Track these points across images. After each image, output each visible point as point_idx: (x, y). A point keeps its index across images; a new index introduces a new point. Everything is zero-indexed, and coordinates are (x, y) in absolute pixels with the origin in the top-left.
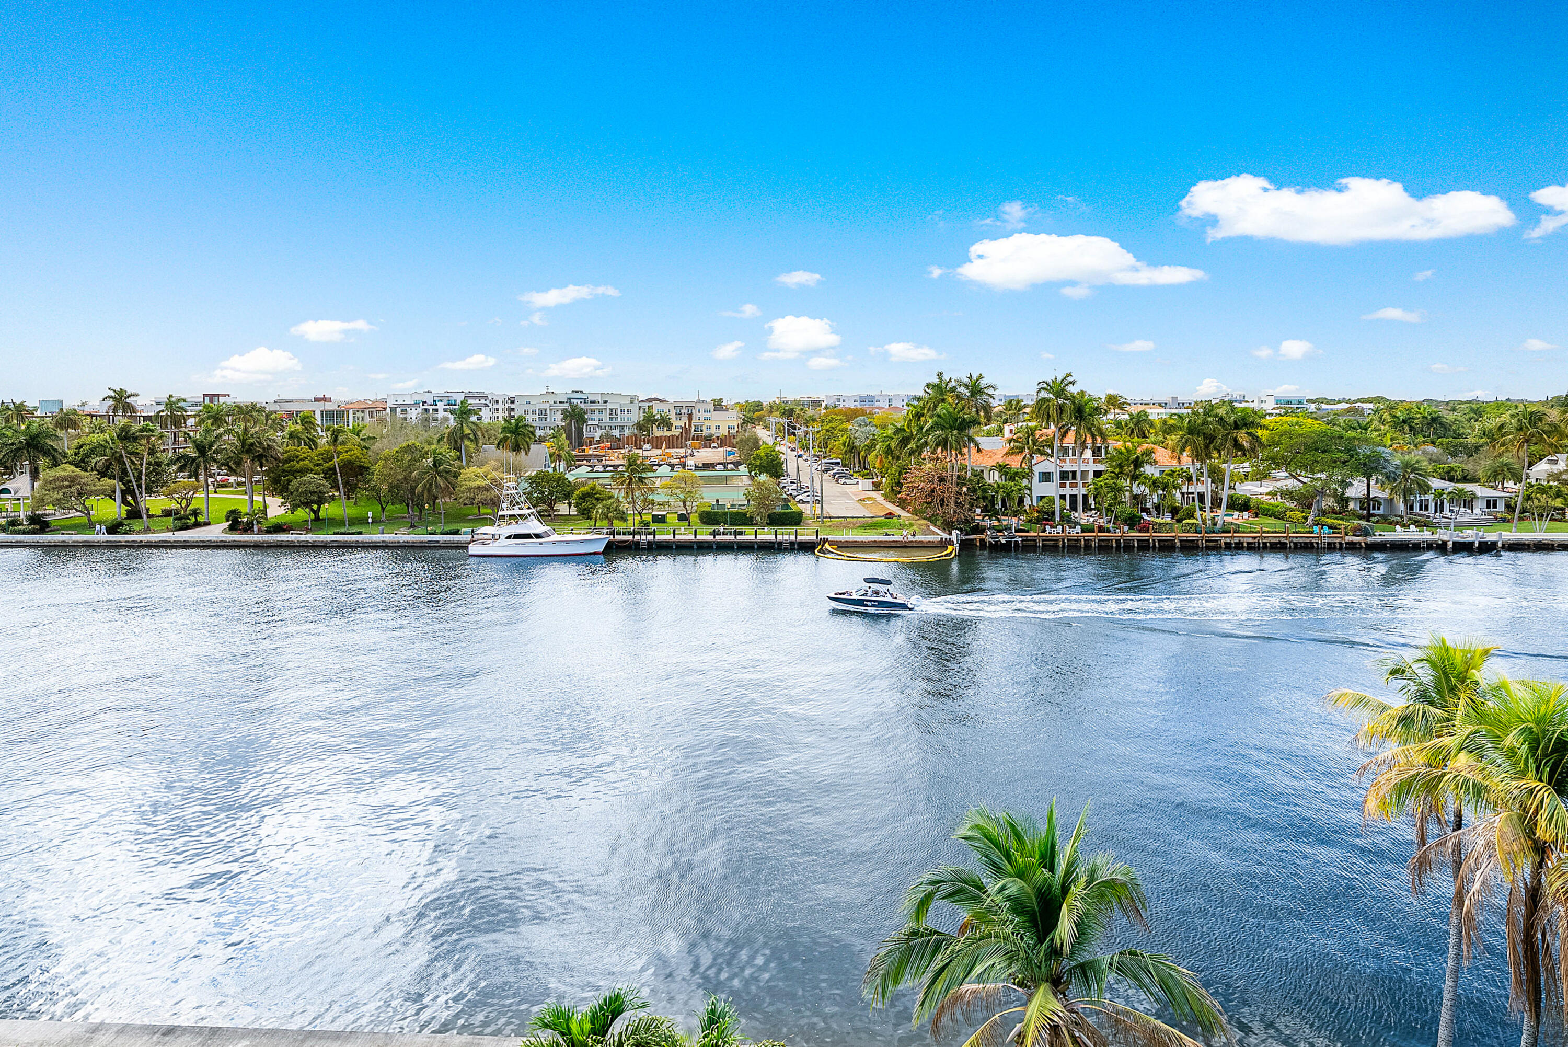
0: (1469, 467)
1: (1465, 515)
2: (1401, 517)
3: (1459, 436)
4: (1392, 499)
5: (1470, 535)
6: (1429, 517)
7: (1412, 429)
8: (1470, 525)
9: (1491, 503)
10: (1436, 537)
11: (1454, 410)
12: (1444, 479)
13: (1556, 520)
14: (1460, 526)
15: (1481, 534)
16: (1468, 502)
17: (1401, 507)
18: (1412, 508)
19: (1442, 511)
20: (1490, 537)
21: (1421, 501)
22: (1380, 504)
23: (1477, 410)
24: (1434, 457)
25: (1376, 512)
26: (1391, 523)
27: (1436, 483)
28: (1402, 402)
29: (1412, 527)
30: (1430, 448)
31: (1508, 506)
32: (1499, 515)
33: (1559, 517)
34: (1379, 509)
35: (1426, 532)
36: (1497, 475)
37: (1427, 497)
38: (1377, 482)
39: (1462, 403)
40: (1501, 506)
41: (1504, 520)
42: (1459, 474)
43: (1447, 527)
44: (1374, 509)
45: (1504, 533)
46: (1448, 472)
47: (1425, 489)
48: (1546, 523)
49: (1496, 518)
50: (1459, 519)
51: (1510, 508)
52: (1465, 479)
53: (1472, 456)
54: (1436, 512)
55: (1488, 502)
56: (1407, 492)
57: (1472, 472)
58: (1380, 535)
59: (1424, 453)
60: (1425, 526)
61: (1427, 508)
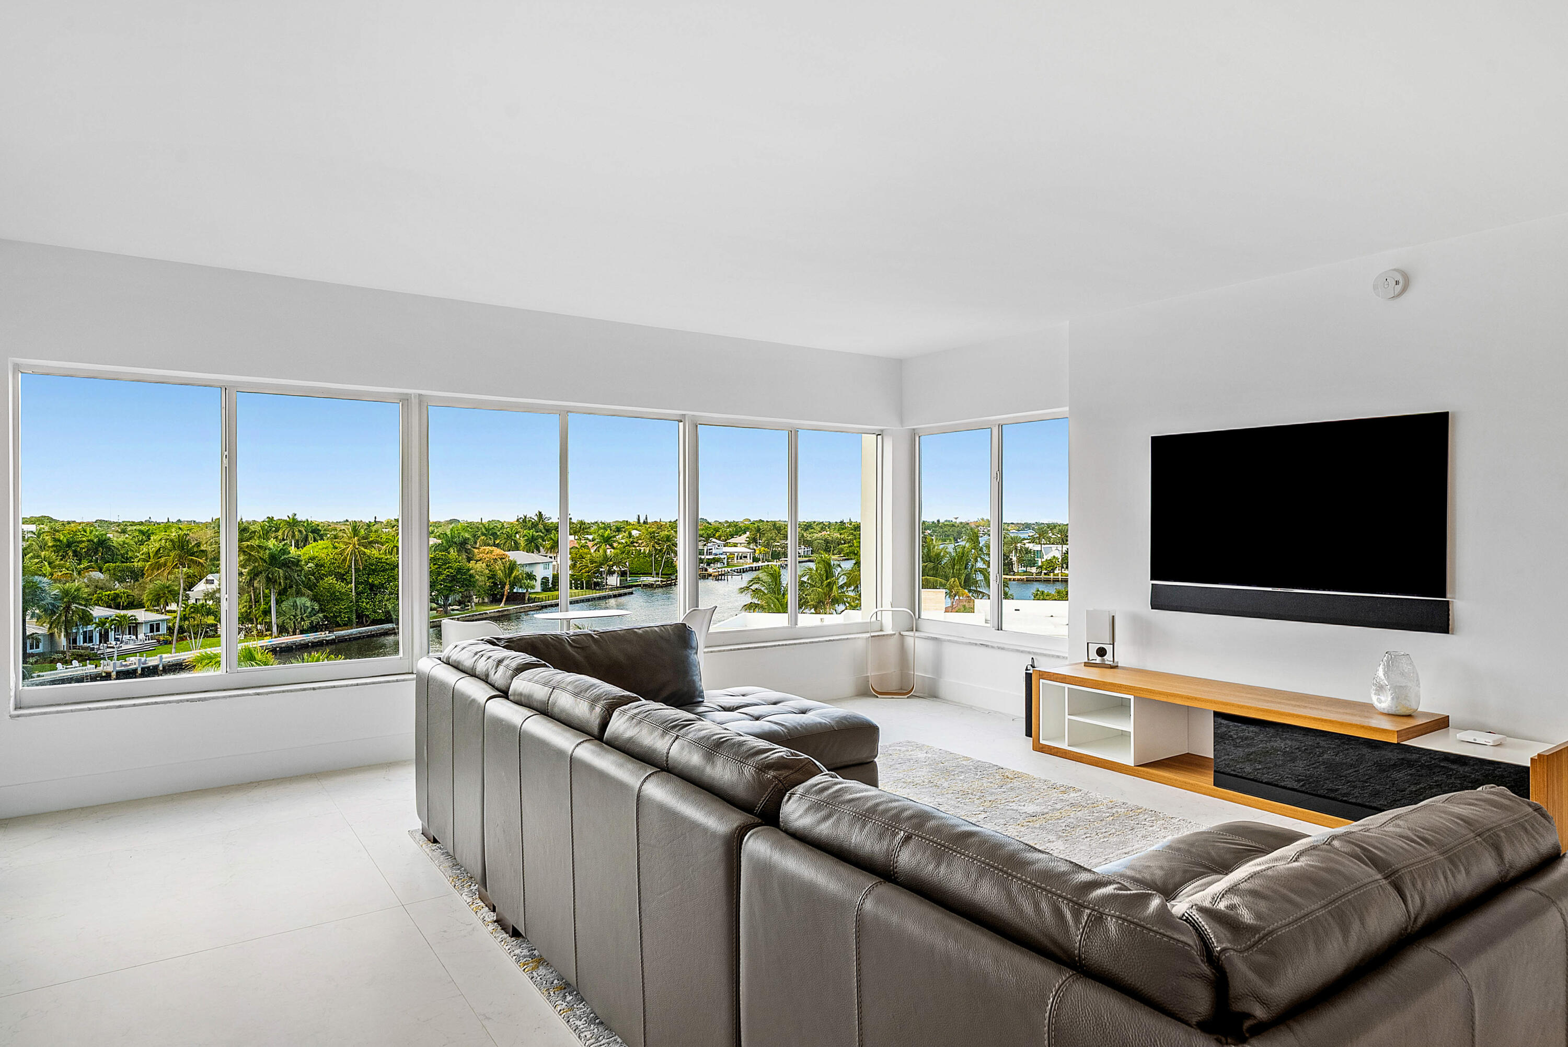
0: (136, 592)
1: (129, 642)
2: (63, 653)
3: (128, 560)
4: (52, 635)
5: (133, 662)
6: (93, 649)
7: (75, 553)
8: (133, 653)
9: (154, 627)
10: (100, 669)
11: (124, 532)
12: (110, 607)
13: (210, 637)
14: (123, 655)
15: (143, 659)
16: (134, 628)
17: (63, 641)
18: (75, 641)
19: (106, 640)
20: (153, 661)
21: (85, 633)
22: (38, 641)
23: (145, 532)
24: (100, 584)
25: (35, 651)
26: (51, 662)
27: (99, 612)
28: (69, 523)
29: (75, 663)
30: (96, 575)
31: (169, 628)
32: (161, 638)
33: (211, 633)
34: (37, 647)
35: (89, 666)
36: (160, 599)
37: (90, 628)
38: (32, 617)
39: (133, 524)
40: (163, 629)
41: (167, 642)
42: (123, 601)
43: (111, 658)
44: (31, 648)
45: (164, 656)
46: (114, 599)
47: (86, 619)
48: (200, 641)
49: (158, 641)
50: (124, 647)
51: (170, 630)
52: (131, 605)
53: (137, 580)
54: (100, 642)
55: (152, 626)
56: (68, 624)
57: (136, 597)
58: (39, 676)
59: (90, 579)
60: (89, 659)
61: (91, 640)
